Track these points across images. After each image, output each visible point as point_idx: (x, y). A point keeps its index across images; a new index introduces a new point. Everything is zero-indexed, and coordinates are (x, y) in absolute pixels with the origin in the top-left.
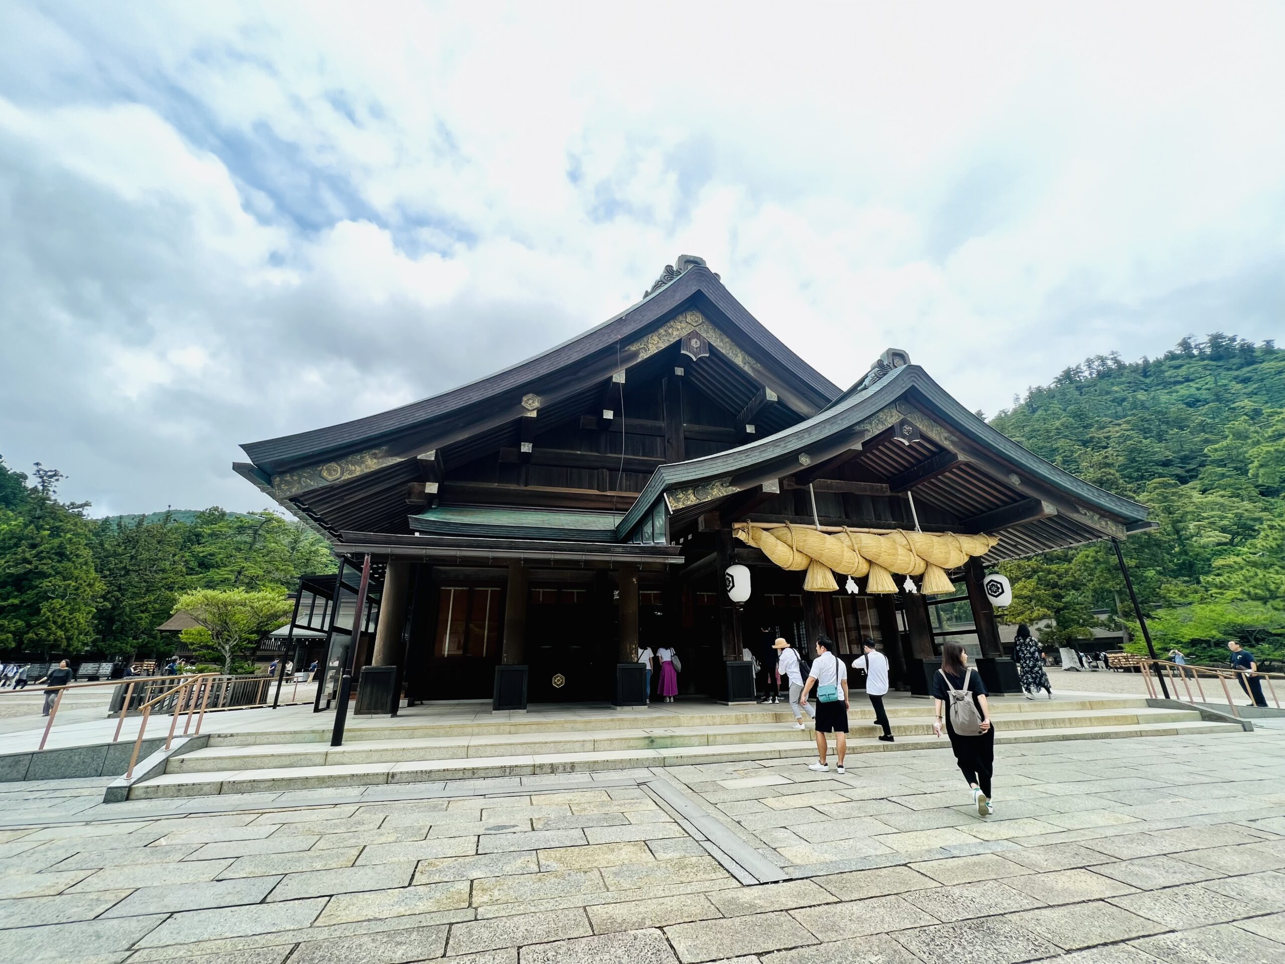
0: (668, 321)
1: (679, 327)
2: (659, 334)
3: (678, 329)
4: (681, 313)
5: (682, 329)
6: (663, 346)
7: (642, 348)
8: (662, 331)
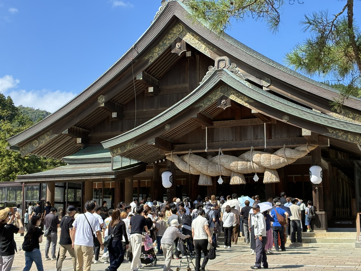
0: (164, 36)
1: (170, 38)
2: (159, 45)
3: (169, 39)
4: (171, 29)
5: (171, 38)
6: (161, 52)
7: (151, 57)
8: (161, 43)
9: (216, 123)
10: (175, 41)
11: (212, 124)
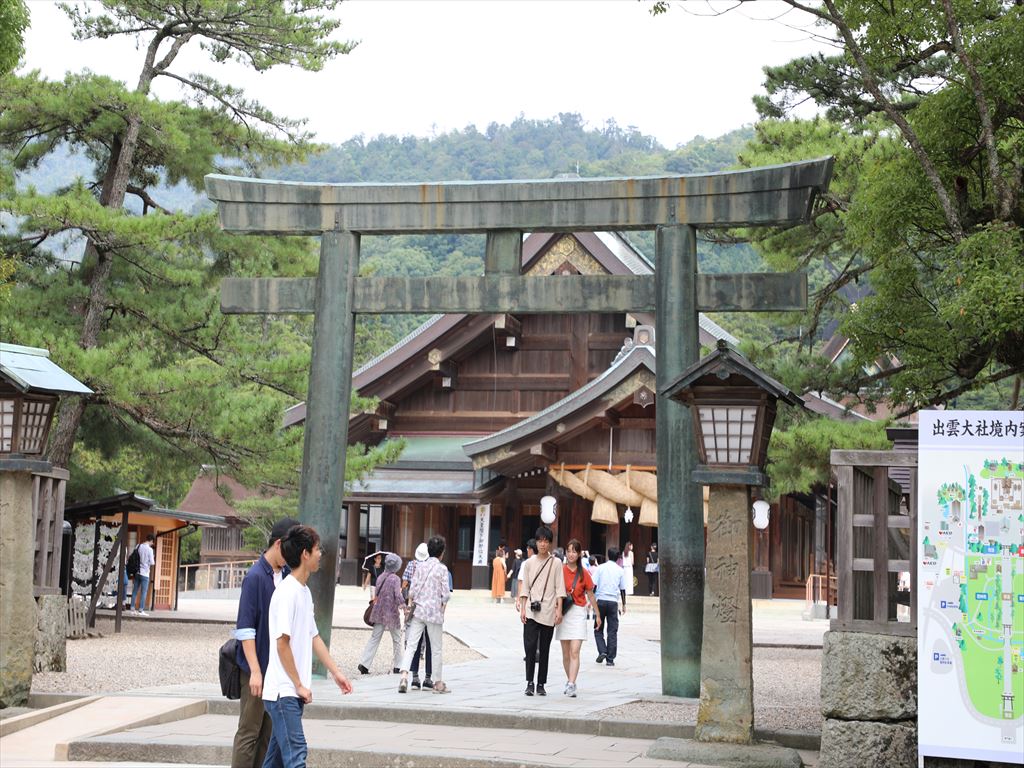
0: (543, 255)
1: (553, 260)
3: (551, 262)
4: (555, 243)
9: (623, 421)
10: (561, 266)
11: (618, 422)
